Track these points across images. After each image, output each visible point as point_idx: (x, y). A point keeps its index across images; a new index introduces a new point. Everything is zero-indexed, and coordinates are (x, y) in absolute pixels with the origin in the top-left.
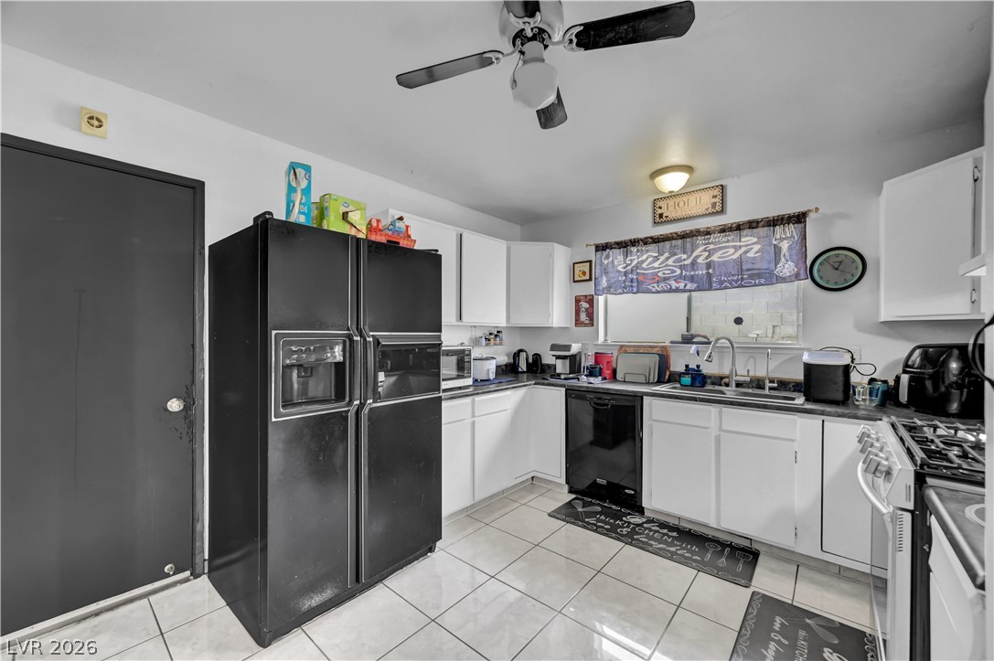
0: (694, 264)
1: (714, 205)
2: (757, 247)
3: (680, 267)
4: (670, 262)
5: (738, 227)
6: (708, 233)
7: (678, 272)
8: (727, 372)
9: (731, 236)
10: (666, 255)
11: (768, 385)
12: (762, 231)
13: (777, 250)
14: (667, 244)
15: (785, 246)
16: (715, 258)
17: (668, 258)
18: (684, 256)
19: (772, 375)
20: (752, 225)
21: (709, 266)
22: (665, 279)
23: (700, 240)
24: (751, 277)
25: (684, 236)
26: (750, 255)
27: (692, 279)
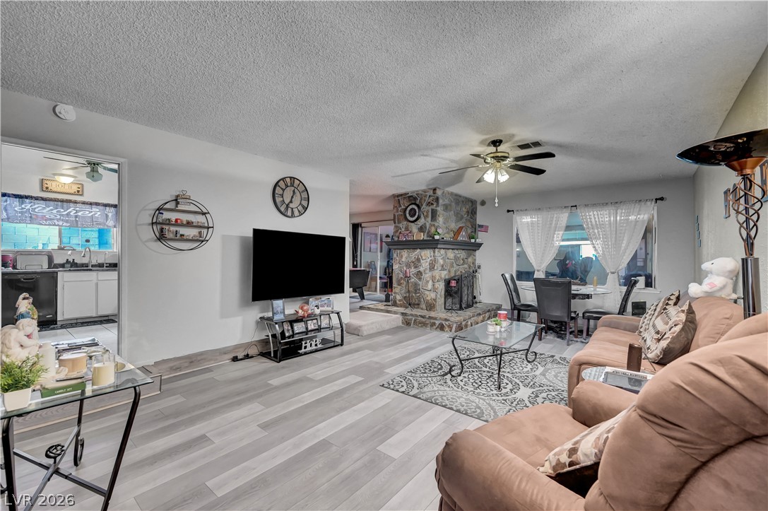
0: (68, 215)
1: (78, 191)
2: (99, 213)
3: (60, 215)
4: (55, 211)
5: (91, 204)
6: (76, 202)
7: (59, 217)
8: (87, 262)
9: (88, 206)
10: (52, 208)
11: (105, 265)
12: (102, 208)
13: (107, 216)
14: (52, 203)
15: (110, 215)
16: (80, 214)
17: (52, 210)
18: (62, 210)
19: (107, 262)
20: (97, 204)
21: (76, 217)
22: (51, 219)
23: (72, 205)
24: (97, 224)
25: (62, 201)
26: (96, 215)
27: (67, 221)
